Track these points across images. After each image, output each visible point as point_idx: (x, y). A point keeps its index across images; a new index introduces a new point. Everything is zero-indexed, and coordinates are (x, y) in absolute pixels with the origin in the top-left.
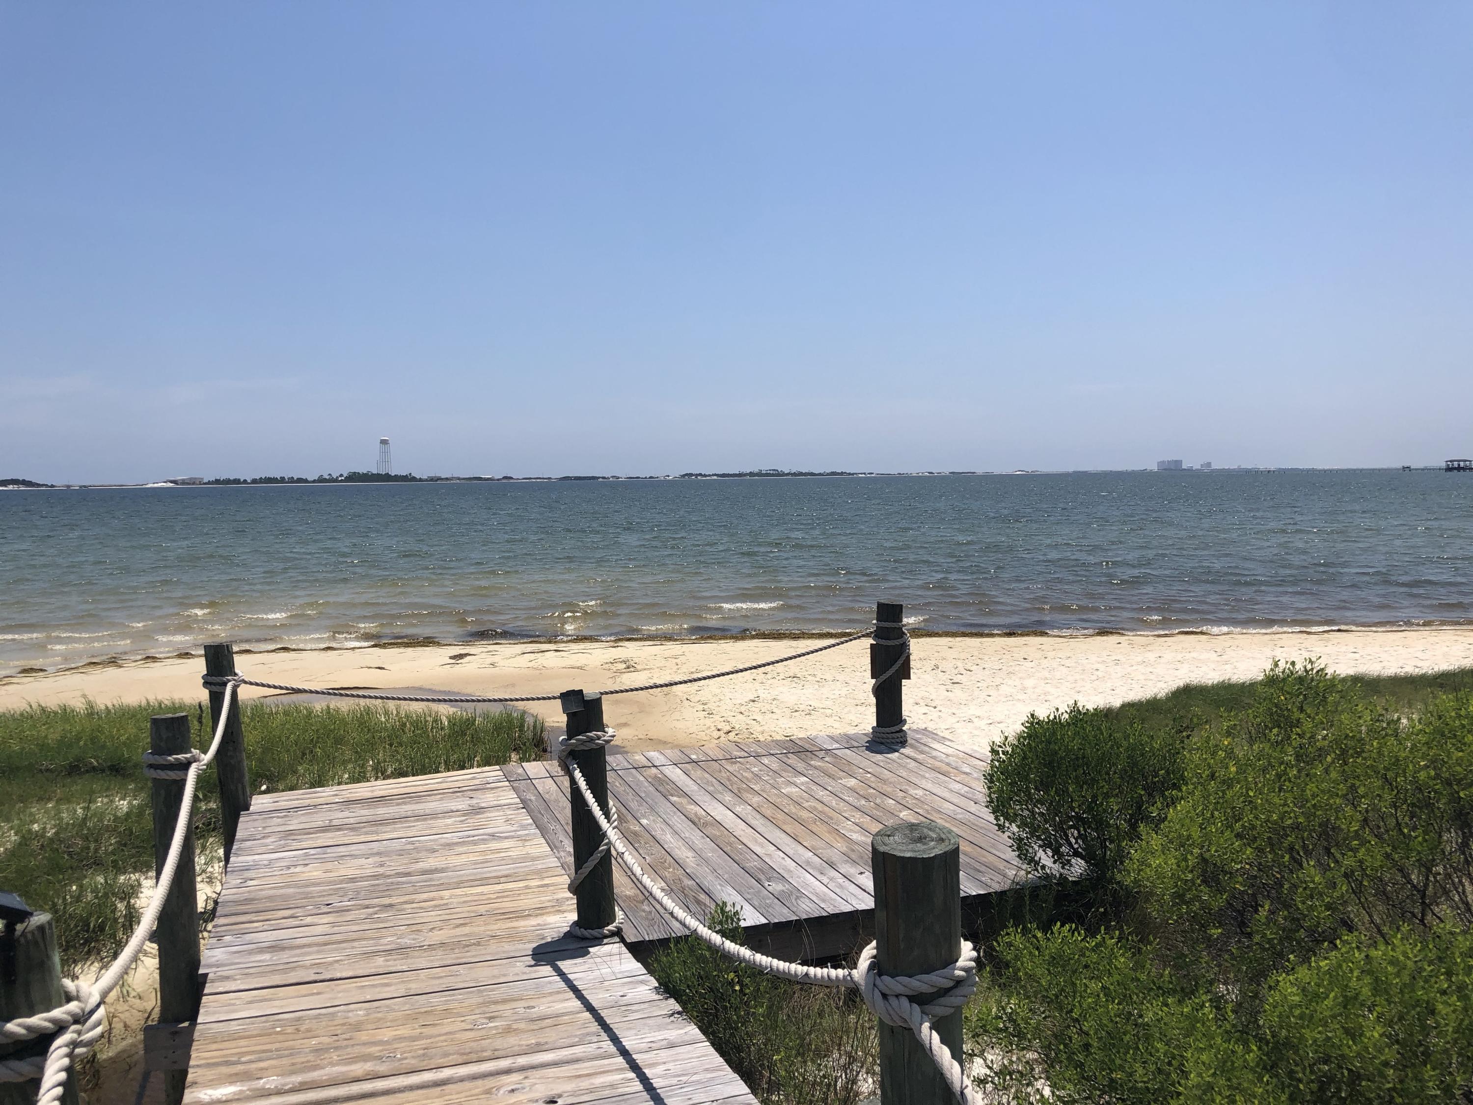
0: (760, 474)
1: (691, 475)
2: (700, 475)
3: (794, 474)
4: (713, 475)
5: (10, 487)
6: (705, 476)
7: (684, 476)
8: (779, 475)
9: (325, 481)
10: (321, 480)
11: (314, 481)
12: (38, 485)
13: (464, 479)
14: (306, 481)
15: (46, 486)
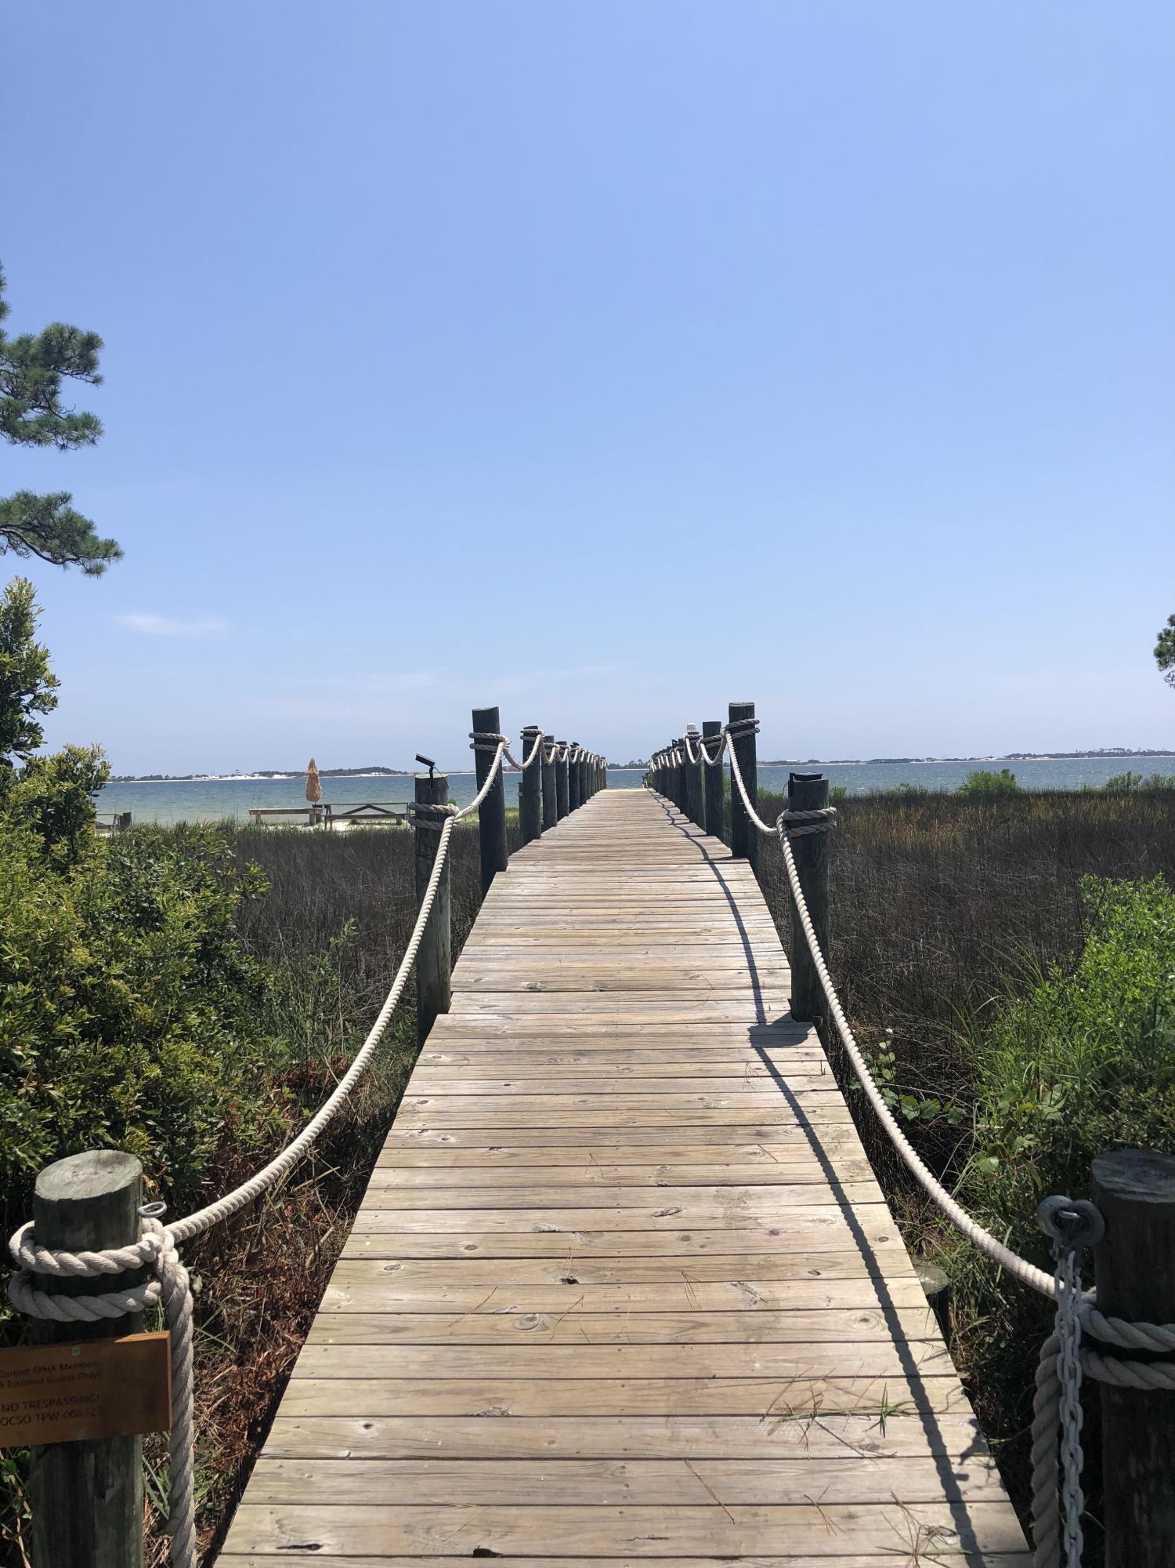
0: (1101, 754)
1: (1018, 755)
2: (1029, 755)
3: (1144, 753)
4: (1045, 756)
5: (373, 774)
6: (1035, 756)
7: (1009, 757)
8: (1124, 754)
9: (636, 766)
10: (632, 766)
11: (625, 767)
12: (395, 772)
13: (769, 763)
14: (618, 767)
15: (401, 773)
